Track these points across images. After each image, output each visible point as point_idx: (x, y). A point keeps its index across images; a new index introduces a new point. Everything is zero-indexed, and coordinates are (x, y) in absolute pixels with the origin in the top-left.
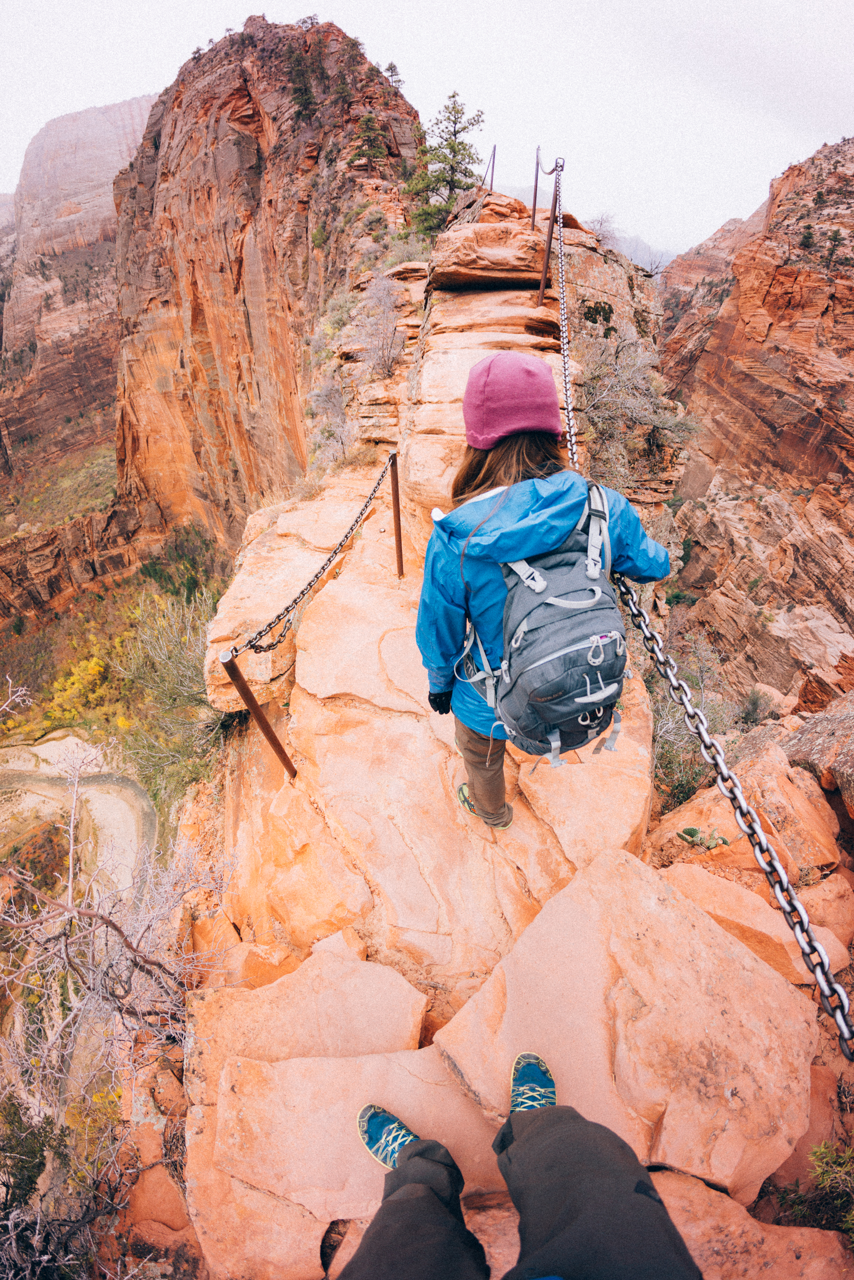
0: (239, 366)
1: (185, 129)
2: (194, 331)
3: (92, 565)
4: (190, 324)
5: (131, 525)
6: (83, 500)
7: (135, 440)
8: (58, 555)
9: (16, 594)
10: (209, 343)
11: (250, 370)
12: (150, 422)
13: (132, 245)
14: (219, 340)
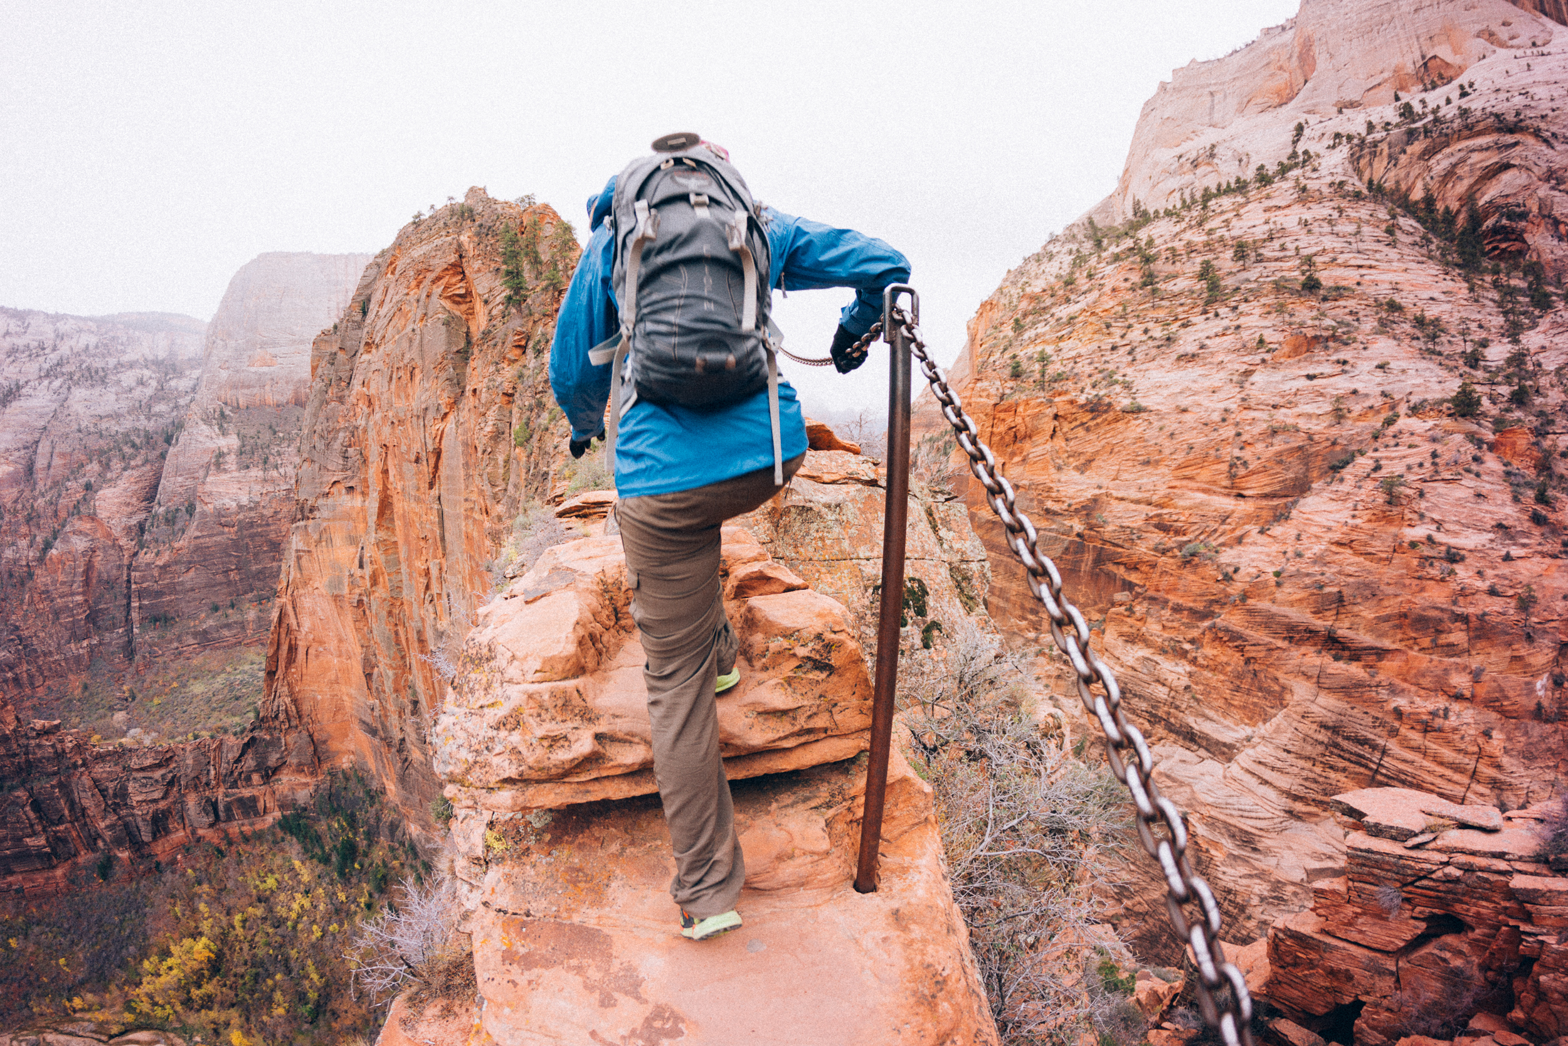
0: (427, 572)
1: (396, 298)
2: (379, 526)
3: (215, 805)
4: (375, 518)
5: (273, 759)
6: (216, 714)
7: (293, 649)
8: (171, 783)
9: (108, 822)
10: (395, 543)
11: (440, 578)
12: (312, 630)
13: (322, 418)
14: (407, 541)
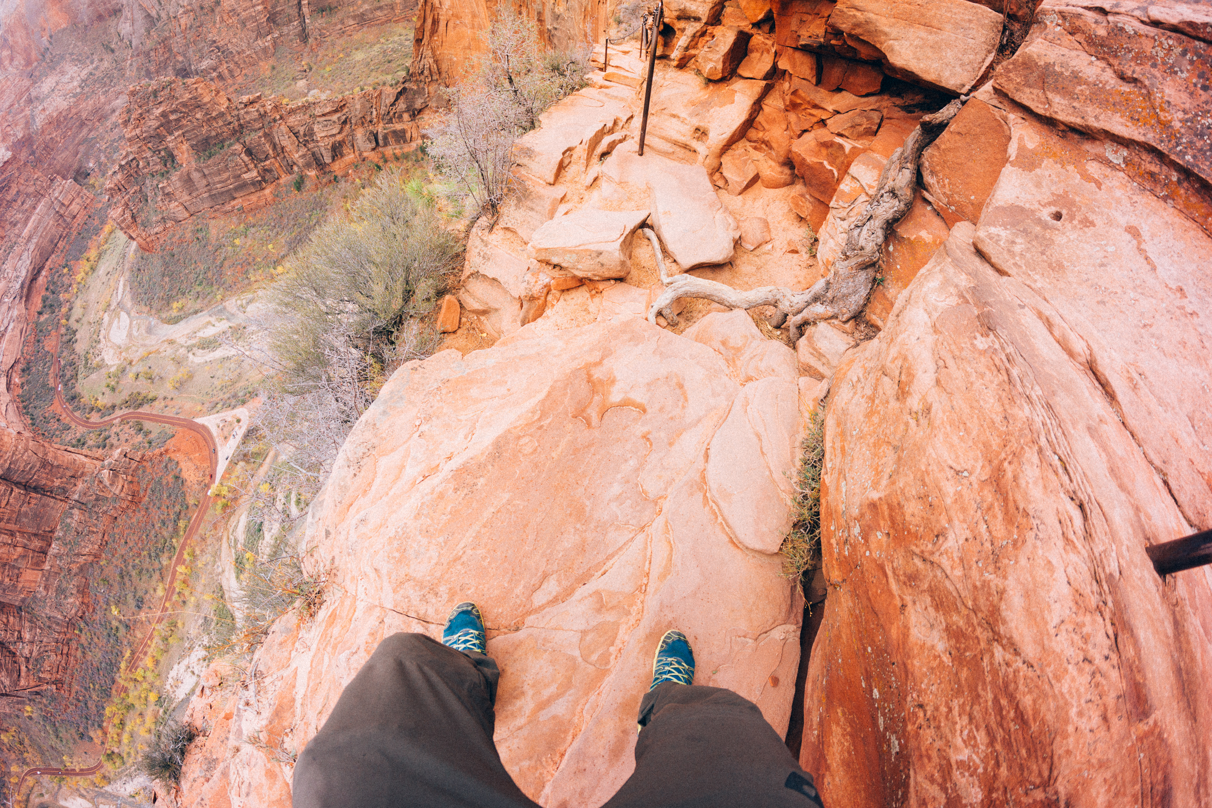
3: (376, 136)
5: (418, 103)
6: (374, 73)
7: (435, 22)
8: (345, 122)
9: (300, 153)
12: (452, 7)
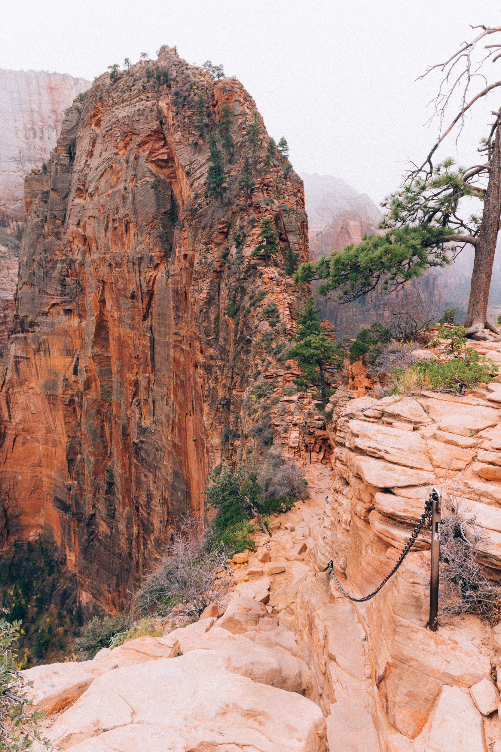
0: (136, 383)
1: (105, 155)
2: (95, 343)
4: (92, 337)
10: (109, 357)
11: (148, 389)
13: (40, 248)
14: (121, 356)
